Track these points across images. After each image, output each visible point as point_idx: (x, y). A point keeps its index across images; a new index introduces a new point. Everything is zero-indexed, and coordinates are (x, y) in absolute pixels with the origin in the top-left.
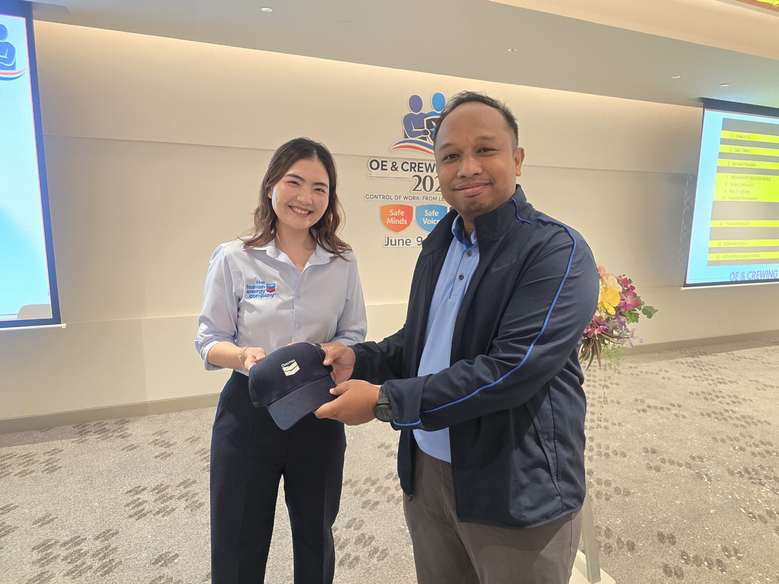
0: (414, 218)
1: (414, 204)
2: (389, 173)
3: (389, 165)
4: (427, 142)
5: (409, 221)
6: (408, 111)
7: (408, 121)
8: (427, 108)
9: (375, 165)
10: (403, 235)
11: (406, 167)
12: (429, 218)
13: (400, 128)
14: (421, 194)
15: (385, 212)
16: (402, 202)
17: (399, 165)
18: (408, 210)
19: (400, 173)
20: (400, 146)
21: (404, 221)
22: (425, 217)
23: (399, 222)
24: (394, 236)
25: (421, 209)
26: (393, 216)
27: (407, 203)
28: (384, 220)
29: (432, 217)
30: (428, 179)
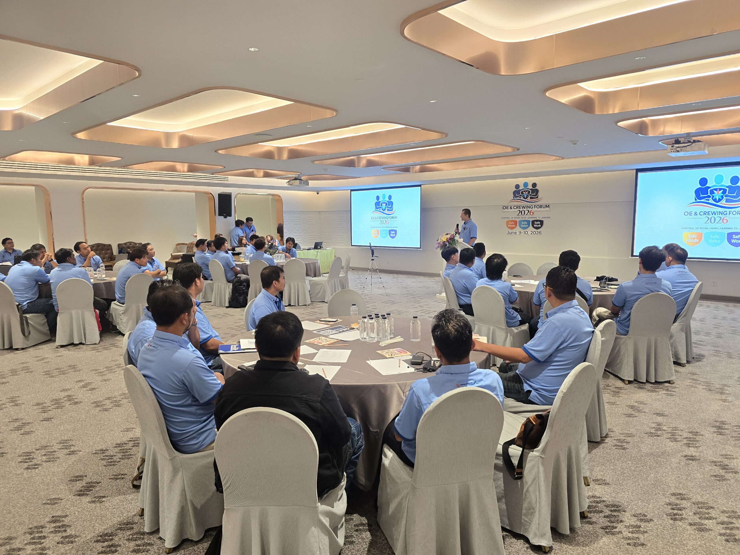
0: (518, 224)
1: (518, 220)
2: (509, 210)
3: (509, 207)
4: (521, 199)
5: (516, 225)
6: (515, 189)
7: (514, 193)
8: (522, 187)
9: (504, 208)
10: (514, 231)
11: (515, 207)
12: (523, 224)
13: (512, 195)
15: (508, 223)
16: (514, 219)
17: (512, 207)
18: (516, 222)
19: (513, 210)
20: (512, 201)
21: (514, 226)
24: (510, 231)
26: (510, 224)
27: (515, 219)
28: (507, 226)
30: (523, 211)
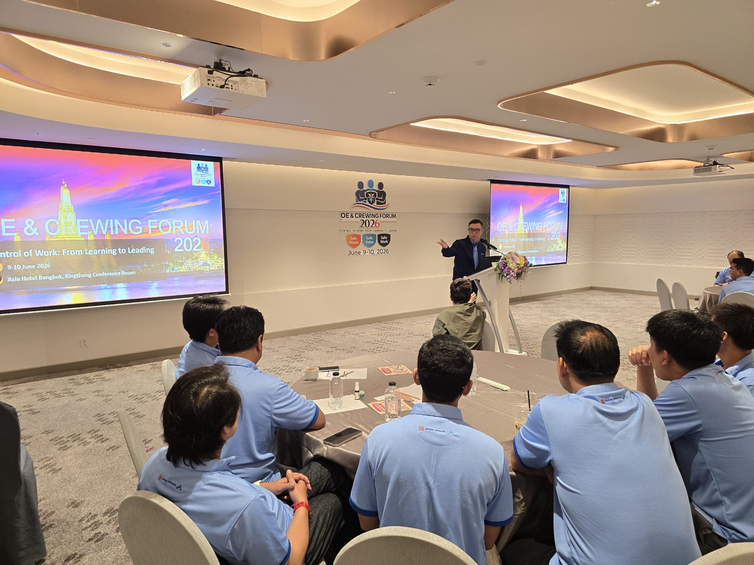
0: (362, 241)
2: (350, 219)
3: (350, 215)
4: (367, 203)
5: (359, 243)
6: (358, 189)
8: (366, 187)
9: (343, 215)
10: (357, 249)
12: (368, 240)
13: (354, 197)
14: (364, 229)
15: (348, 237)
17: (354, 215)
18: (358, 237)
19: (355, 219)
20: (355, 206)
21: (357, 243)
22: (367, 240)
23: (355, 243)
24: (353, 250)
25: (365, 236)
26: (352, 240)
27: (358, 233)
28: (348, 242)
29: (370, 240)
30: (367, 221)
